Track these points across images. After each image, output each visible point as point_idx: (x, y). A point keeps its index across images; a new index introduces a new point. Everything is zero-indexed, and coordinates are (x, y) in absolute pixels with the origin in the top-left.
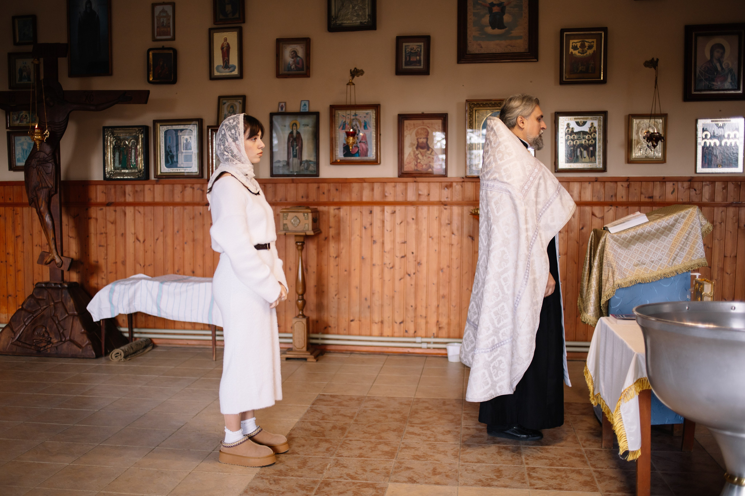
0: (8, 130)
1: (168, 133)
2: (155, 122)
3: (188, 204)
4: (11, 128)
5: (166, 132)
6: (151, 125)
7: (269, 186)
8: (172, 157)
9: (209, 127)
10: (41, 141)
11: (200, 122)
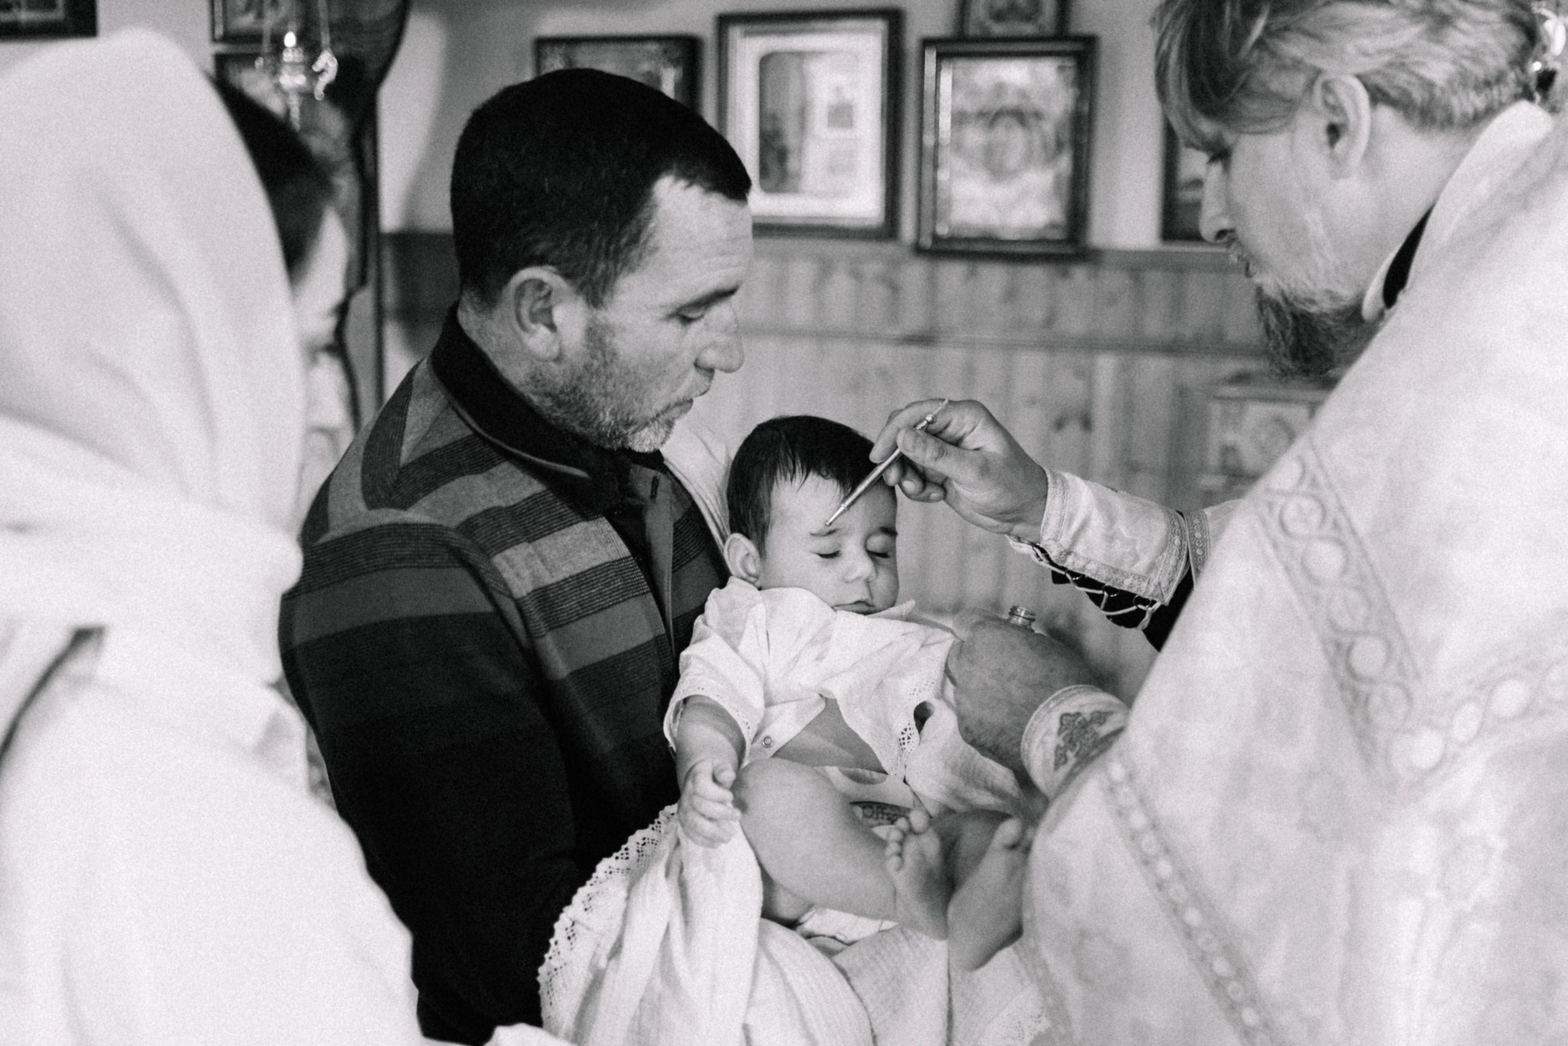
0: (221, 48)
1: (772, 63)
2: (725, 21)
3: (837, 334)
4: (227, 38)
5: (766, 62)
6: (705, 30)
7: (1154, 277)
8: (782, 155)
9: (927, 43)
10: (307, 96)
11: (894, 20)
